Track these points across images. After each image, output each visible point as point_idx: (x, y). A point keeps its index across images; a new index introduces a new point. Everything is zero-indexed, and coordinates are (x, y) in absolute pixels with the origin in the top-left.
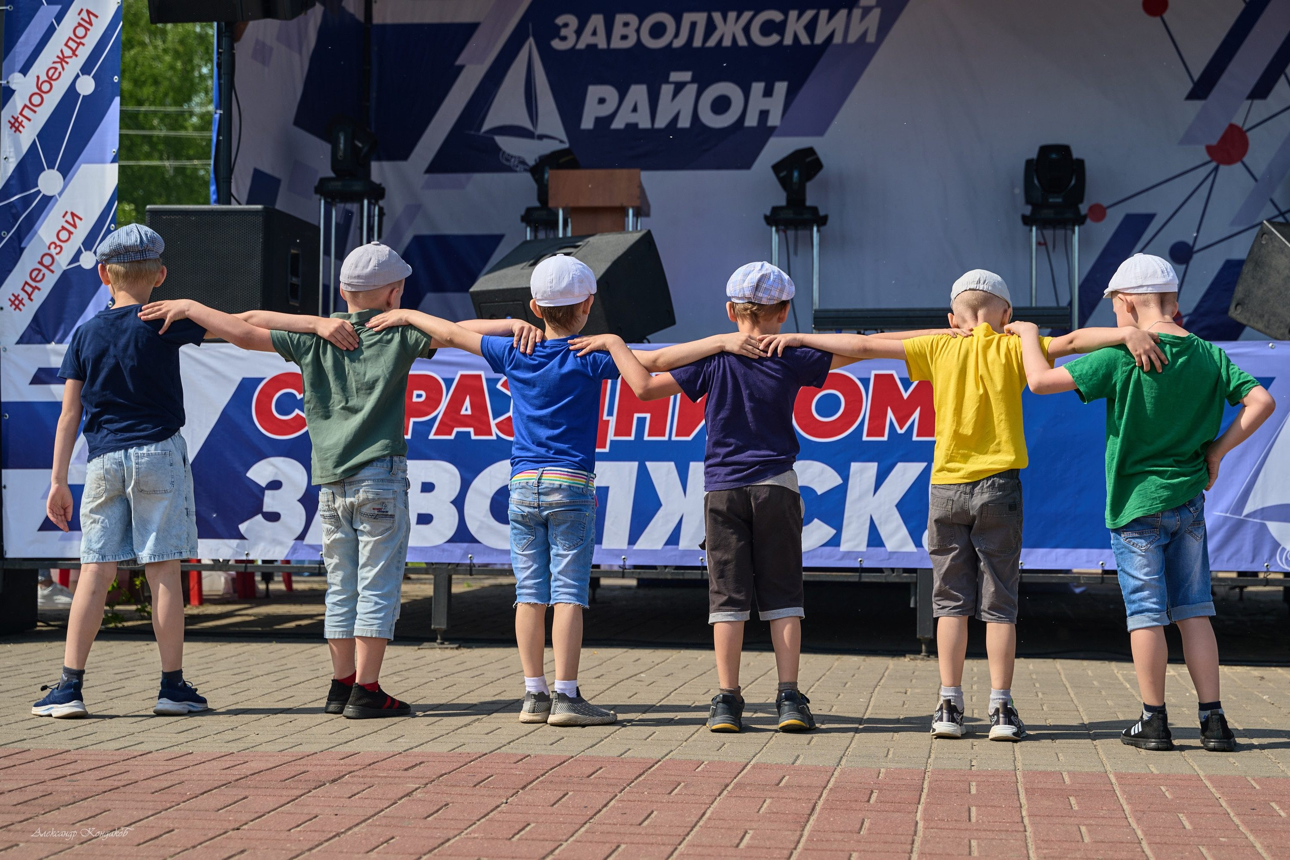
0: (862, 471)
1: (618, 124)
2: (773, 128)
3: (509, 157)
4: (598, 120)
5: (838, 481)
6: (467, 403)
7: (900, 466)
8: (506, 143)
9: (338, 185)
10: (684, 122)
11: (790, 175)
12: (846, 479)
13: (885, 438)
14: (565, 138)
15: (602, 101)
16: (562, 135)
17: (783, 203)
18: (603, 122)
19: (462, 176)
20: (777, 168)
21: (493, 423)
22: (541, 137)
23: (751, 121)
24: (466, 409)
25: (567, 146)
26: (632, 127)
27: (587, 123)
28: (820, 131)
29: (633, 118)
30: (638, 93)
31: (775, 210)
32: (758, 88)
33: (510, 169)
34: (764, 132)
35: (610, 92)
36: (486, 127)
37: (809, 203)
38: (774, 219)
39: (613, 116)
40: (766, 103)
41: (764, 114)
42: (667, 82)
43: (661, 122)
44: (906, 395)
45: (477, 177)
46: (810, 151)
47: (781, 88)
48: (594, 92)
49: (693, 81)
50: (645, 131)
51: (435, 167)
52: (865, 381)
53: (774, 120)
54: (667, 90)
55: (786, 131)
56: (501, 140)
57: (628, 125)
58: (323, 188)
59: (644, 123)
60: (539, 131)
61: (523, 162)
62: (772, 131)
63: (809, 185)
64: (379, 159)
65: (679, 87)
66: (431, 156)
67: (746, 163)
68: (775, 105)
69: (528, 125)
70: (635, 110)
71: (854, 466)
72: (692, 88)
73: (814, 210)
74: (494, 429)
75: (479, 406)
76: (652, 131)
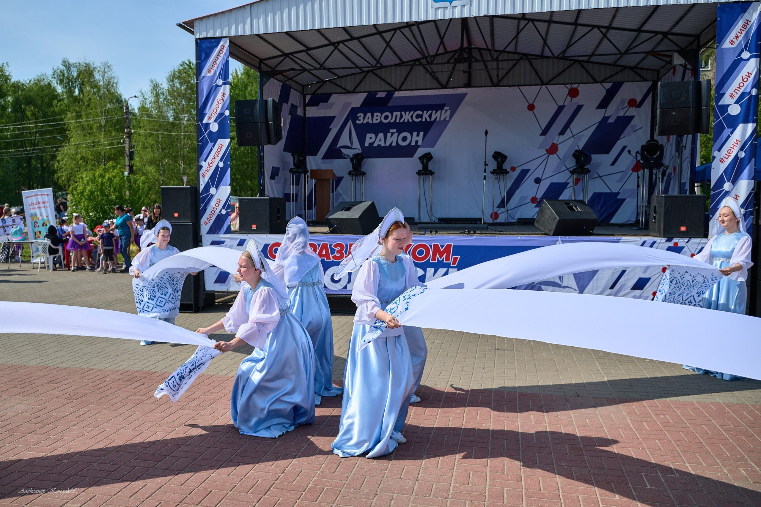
0: (430, 271)
1: (375, 145)
2: (420, 146)
3: (345, 155)
4: (370, 144)
5: (423, 273)
6: (324, 251)
7: (440, 269)
8: (344, 150)
9: (295, 170)
10: (394, 144)
11: (423, 161)
12: (425, 273)
13: (436, 262)
14: (360, 149)
15: (371, 138)
16: (359, 148)
17: (422, 169)
18: (371, 144)
19: (332, 160)
20: (420, 158)
21: (331, 256)
22: (354, 149)
23: (413, 143)
24: (324, 253)
25: (360, 151)
26: (379, 146)
27: (367, 145)
28: (433, 146)
29: (379, 143)
30: (381, 135)
31: (419, 171)
32: (415, 134)
33: (345, 158)
34: (417, 147)
35: (373, 136)
36: (338, 146)
37: (429, 169)
38: (419, 173)
39: (374, 143)
40: (417, 138)
41: (417, 142)
42: (389, 132)
43: (387, 144)
44: (442, 250)
45: (336, 160)
46: (429, 154)
47: (422, 134)
48: (368, 135)
49: (396, 132)
50: (383, 147)
51: (324, 157)
52: (431, 246)
53: (420, 143)
54: (389, 135)
55: (423, 146)
56: (342, 150)
57: (378, 145)
58: (291, 171)
59: (383, 145)
60: (353, 147)
61: (349, 156)
62: (419, 146)
63: (429, 163)
64: (309, 155)
65: (393, 134)
66: (323, 154)
67: (412, 156)
68: (420, 139)
69: (350, 146)
70: (380, 141)
71: (428, 269)
72: (397, 134)
73: (431, 171)
74: (331, 258)
75: (327, 252)
76: (385, 147)
